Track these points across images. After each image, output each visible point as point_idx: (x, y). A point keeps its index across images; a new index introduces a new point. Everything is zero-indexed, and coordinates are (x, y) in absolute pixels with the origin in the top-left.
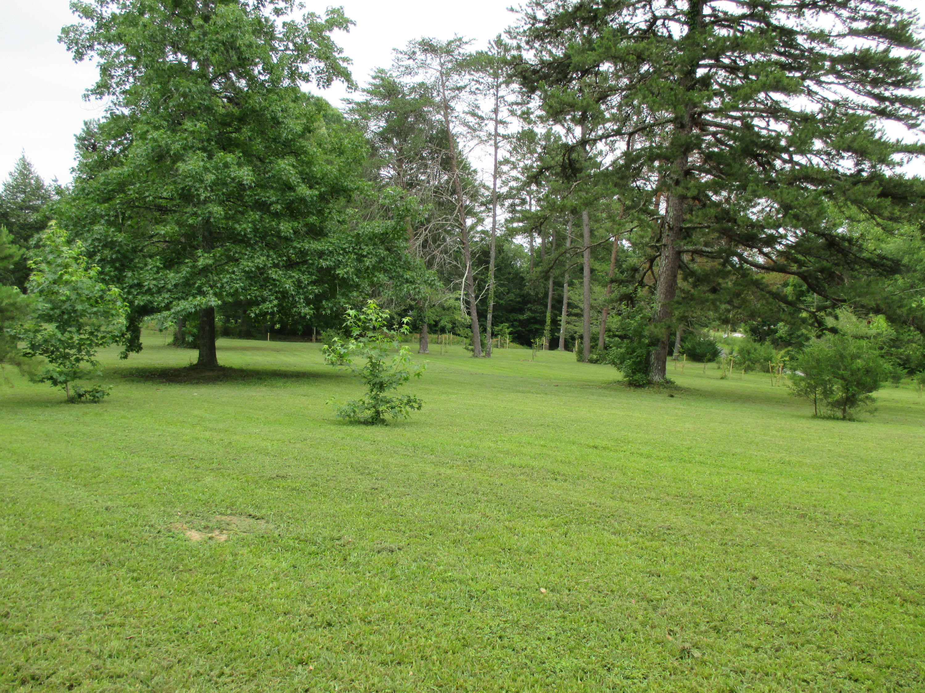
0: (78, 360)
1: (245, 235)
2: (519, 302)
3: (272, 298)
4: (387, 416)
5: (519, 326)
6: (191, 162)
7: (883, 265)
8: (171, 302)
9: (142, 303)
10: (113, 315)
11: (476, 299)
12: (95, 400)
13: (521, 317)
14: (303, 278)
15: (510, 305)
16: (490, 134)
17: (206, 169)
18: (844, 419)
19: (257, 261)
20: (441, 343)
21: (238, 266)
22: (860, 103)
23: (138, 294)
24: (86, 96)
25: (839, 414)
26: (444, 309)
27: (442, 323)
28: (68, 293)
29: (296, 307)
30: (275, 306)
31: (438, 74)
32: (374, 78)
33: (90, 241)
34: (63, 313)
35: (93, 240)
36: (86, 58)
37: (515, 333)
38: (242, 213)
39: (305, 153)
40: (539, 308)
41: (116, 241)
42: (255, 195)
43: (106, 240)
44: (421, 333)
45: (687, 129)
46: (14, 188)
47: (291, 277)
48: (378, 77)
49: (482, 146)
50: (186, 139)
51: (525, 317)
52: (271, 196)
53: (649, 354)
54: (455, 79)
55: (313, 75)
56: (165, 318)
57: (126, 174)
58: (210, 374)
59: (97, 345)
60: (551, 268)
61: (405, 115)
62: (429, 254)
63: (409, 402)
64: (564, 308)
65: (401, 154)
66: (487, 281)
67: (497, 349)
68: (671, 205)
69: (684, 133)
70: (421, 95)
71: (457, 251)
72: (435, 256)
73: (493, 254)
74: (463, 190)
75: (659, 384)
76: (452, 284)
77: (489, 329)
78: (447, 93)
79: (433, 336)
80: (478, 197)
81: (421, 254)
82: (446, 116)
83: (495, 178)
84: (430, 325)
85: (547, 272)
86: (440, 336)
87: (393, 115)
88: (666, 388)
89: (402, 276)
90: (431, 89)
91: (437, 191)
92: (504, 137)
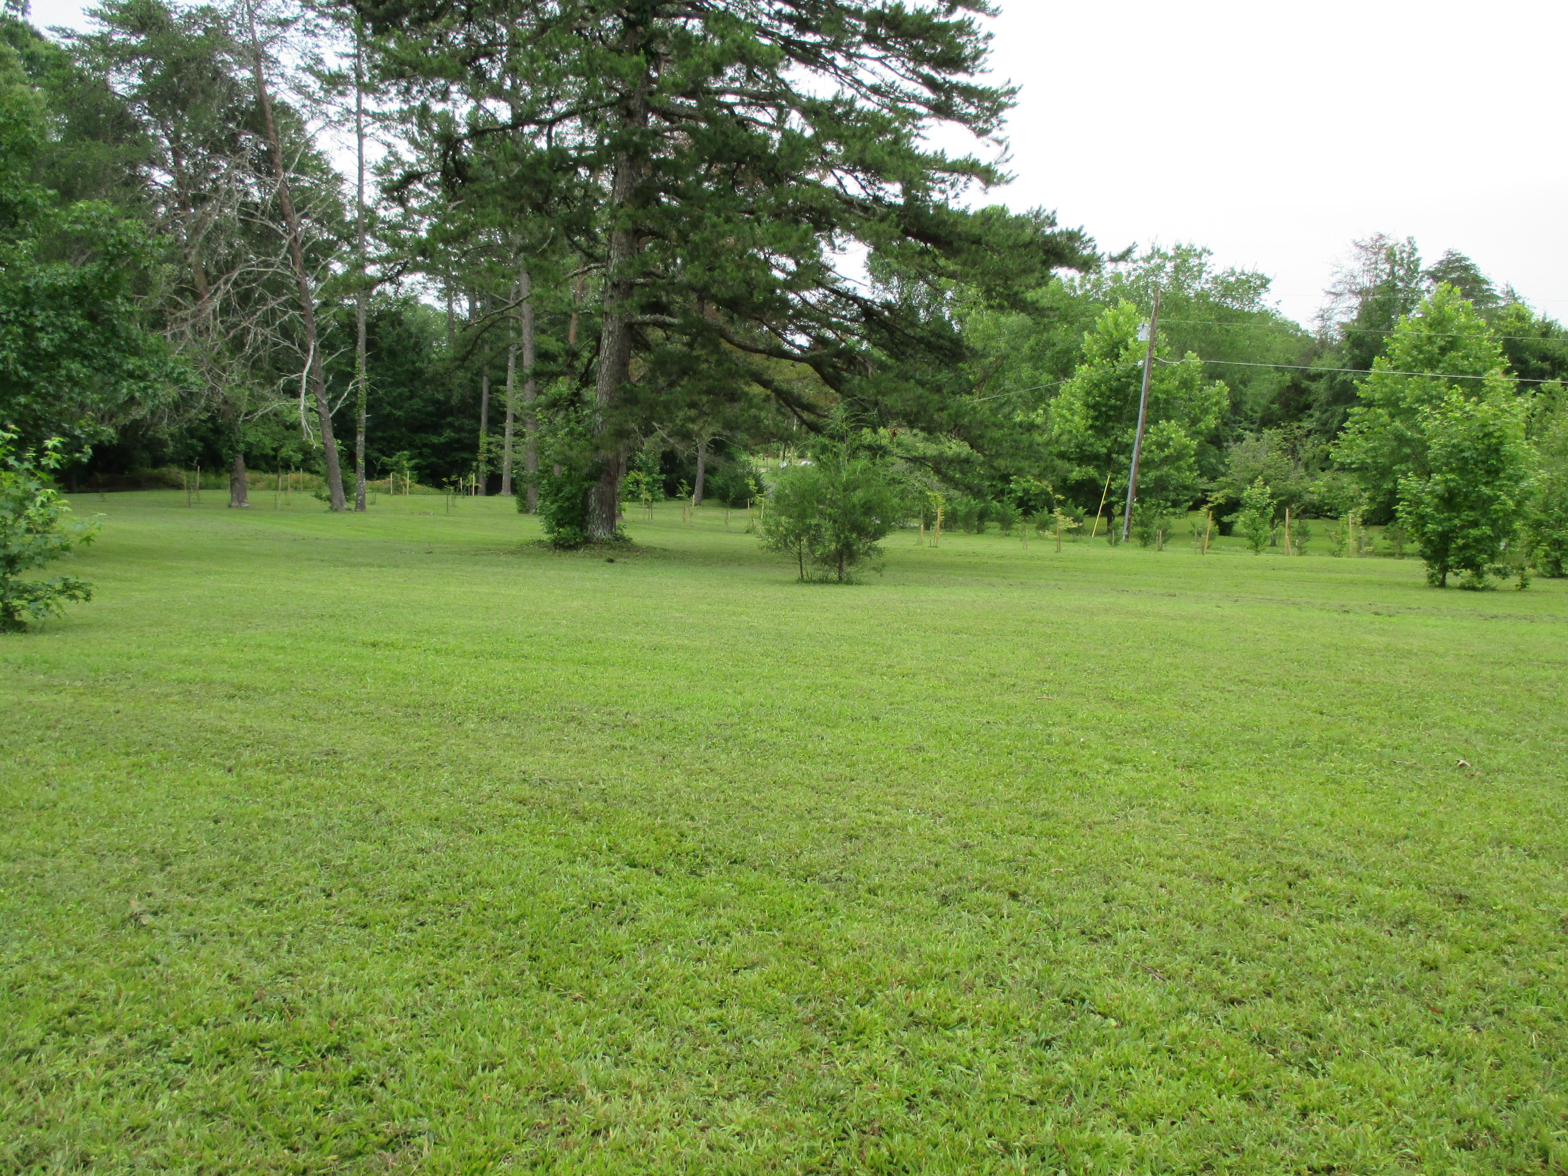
2: (430, 414)
4: (25, 616)
5: (432, 455)
7: (941, 348)
11: (331, 410)
13: (435, 440)
15: (414, 417)
16: (349, 111)
18: (840, 581)
20: (276, 489)
22: (909, 91)
25: (834, 575)
26: (287, 428)
27: (285, 452)
37: (427, 467)
40: (468, 423)
44: (230, 471)
45: (638, 118)
49: (330, 132)
51: (442, 440)
53: (586, 494)
54: (275, 5)
60: (470, 353)
61: (176, 67)
62: (235, 326)
63: (68, 589)
64: (509, 425)
65: (175, 139)
66: (351, 376)
67: (386, 497)
68: (614, 245)
69: (632, 126)
70: (206, 30)
71: (291, 320)
72: (247, 330)
73: (362, 328)
74: (298, 210)
75: (602, 543)
76: (281, 382)
77: (360, 461)
78: (259, 29)
79: (272, 476)
80: (333, 224)
81: (220, 327)
82: (257, 72)
83: (360, 191)
84: (265, 457)
85: (464, 359)
86: (283, 476)
87: (152, 65)
88: (614, 548)
89: (120, 366)
90: (226, 20)
91: (248, 210)
92: (375, 116)
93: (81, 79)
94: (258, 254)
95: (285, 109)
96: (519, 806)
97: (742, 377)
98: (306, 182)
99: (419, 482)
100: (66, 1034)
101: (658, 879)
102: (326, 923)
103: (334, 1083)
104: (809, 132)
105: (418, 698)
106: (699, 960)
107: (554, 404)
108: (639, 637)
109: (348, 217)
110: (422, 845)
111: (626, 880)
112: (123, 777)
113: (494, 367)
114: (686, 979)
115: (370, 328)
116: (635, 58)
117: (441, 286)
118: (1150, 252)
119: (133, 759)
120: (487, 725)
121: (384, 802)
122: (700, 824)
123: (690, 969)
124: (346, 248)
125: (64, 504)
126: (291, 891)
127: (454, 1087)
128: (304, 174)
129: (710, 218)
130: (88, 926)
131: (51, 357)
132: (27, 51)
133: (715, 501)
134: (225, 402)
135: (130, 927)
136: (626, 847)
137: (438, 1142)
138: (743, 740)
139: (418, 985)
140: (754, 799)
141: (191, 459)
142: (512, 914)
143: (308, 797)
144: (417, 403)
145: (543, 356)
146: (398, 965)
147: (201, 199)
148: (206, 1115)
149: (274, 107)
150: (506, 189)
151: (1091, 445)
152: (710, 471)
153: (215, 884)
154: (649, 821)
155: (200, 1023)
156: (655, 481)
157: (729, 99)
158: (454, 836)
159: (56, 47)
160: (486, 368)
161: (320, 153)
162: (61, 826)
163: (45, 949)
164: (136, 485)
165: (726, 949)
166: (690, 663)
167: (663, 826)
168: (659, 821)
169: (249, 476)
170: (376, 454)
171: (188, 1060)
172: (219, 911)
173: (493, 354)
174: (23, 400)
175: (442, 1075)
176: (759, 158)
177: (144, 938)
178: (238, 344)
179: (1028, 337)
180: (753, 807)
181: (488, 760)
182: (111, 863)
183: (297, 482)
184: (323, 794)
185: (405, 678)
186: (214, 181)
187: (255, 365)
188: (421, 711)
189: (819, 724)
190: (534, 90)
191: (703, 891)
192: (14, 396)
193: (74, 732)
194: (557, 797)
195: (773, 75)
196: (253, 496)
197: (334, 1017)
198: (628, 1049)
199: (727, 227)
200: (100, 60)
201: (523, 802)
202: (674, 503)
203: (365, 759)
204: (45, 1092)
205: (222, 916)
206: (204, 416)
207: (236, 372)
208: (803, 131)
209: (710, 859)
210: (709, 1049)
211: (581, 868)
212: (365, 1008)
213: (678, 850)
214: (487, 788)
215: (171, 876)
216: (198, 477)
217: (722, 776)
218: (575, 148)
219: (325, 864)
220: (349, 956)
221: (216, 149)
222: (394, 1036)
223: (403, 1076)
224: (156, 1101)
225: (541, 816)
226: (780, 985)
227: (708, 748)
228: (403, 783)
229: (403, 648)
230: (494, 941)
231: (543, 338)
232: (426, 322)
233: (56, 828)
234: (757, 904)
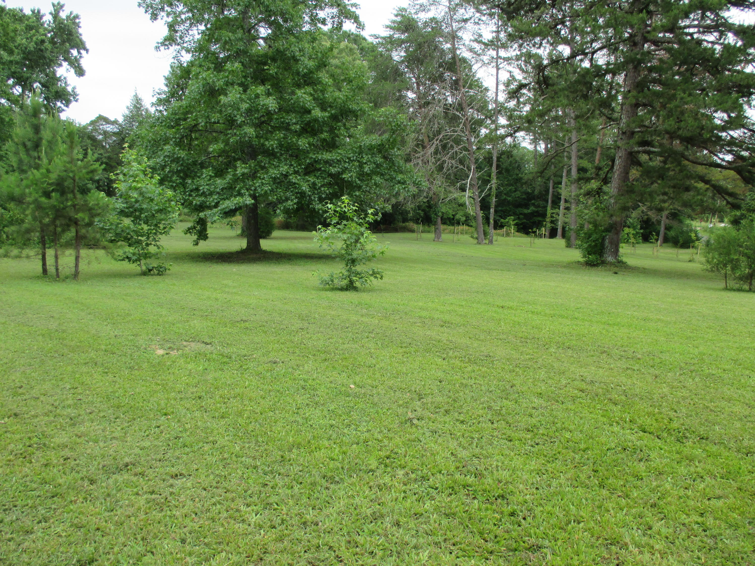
0: (147, 245)
1: (273, 149)
2: (524, 199)
3: (293, 197)
4: (357, 284)
5: (524, 218)
6: (231, 95)
8: (219, 202)
9: (198, 203)
10: (169, 212)
11: (479, 197)
12: (160, 274)
13: (526, 211)
14: (317, 181)
15: (516, 201)
16: (493, 58)
17: (242, 100)
18: (750, 290)
19: (281, 169)
20: (454, 233)
21: (267, 173)
23: (196, 196)
24: (157, 48)
25: (746, 287)
26: (459, 206)
27: (457, 217)
28: (136, 196)
29: (312, 204)
30: (295, 204)
31: (447, 10)
32: (396, 16)
33: (162, 158)
34: (135, 210)
35: (165, 157)
36: (159, 17)
37: (521, 224)
38: (271, 133)
39: (320, 83)
40: (541, 203)
41: (180, 157)
42: (281, 118)
43: (173, 156)
44: (434, 225)
45: (639, 46)
46: (130, 118)
47: (308, 181)
48: (400, 15)
49: (484, 68)
50: (227, 77)
51: (529, 211)
52: (292, 118)
53: (603, 239)
54: (461, 13)
55: (329, 19)
56: (214, 214)
57: (185, 106)
58: (254, 256)
59: (161, 233)
60: (545, 169)
61: (420, 46)
62: (439, 160)
63: (374, 274)
64: (562, 203)
65: (418, 78)
66: (489, 181)
67: (502, 238)
68: (624, 112)
69: (636, 50)
70: (433, 28)
71: (464, 157)
72: (444, 162)
73: (495, 159)
74: (469, 106)
75: (611, 264)
76: (458, 184)
77: (492, 221)
78: (455, 25)
79: (452, 228)
80: (484, 111)
81: (433, 160)
82: (453, 45)
83: (497, 95)
84: (449, 219)
85: (542, 172)
86: (456, 228)
87: (409, 46)
88: (617, 267)
89: (395, 178)
90: (441, 22)
91: (447, 108)
92: (505, 59)
93: (381, 55)
94: (450, 127)
95: (464, 60)
96: (581, 393)
97: (695, 178)
98: (472, 92)
99: (517, 231)
100: (386, 466)
101: (659, 441)
102: (492, 436)
103: (502, 513)
104: (740, 43)
105: (526, 334)
106: (686, 488)
107: (588, 194)
108: (636, 313)
109: (490, 107)
110: (534, 405)
111: (640, 439)
112: (401, 357)
113: (555, 175)
114: (680, 497)
115: (498, 158)
116: (641, 15)
117: (532, 137)
119: (404, 349)
120: (560, 350)
121: (515, 382)
122: (680, 415)
123: (682, 492)
124: (489, 122)
125: (374, 237)
126: (475, 418)
127: (561, 528)
128: (472, 89)
129: (680, 94)
130: (392, 421)
131: (368, 175)
132: (361, 46)
133: (670, 244)
134: (434, 194)
135: (408, 424)
136: (640, 422)
137: (554, 553)
138: (701, 373)
139: (538, 474)
140: (711, 405)
141: (418, 219)
142: (582, 446)
143: (480, 376)
144: (518, 194)
145: (582, 170)
146: (527, 462)
147: (428, 103)
148: (447, 515)
149: (460, 60)
150: (570, 88)
152: (668, 228)
153: (442, 410)
154: (651, 409)
155: (440, 472)
156: (637, 233)
157: (691, 30)
158: (549, 403)
159: (372, 43)
160: (552, 177)
161: (479, 79)
162: (378, 375)
163: (376, 427)
164: (396, 230)
165: (702, 486)
166: (665, 329)
167: (660, 413)
168: (656, 410)
169: (442, 227)
170: (498, 218)
171: (436, 489)
172: (445, 423)
173: (556, 169)
174: (357, 193)
175: (553, 521)
176: (708, 61)
177: (414, 429)
178: (440, 168)
180: (711, 410)
181: (563, 368)
182: (398, 394)
183: (463, 230)
184: (486, 375)
185: (519, 324)
186: (433, 95)
187: (448, 177)
188: (528, 341)
189: (747, 369)
190: (582, 38)
191: (686, 451)
192: (354, 192)
193: (380, 335)
194: (600, 390)
195: (717, 15)
196: (444, 236)
197: (500, 482)
198: (650, 528)
199: (689, 99)
200: (389, 47)
201: (582, 391)
202: (647, 245)
203: (504, 361)
204: (380, 490)
205: (446, 425)
206: (425, 200)
207: (439, 180)
208: (736, 43)
209: (688, 435)
210: (698, 538)
211: (616, 429)
212: (514, 480)
213: (669, 427)
214: (564, 382)
215: (424, 404)
216: (421, 227)
217: (691, 391)
218: (606, 64)
219: (490, 408)
220: (504, 454)
221: (434, 80)
222: (528, 496)
223: (534, 517)
224: (424, 504)
225: (593, 399)
226: (737, 511)
227: (681, 375)
228: (523, 374)
229: (516, 310)
230: (574, 458)
231: (581, 161)
232: (524, 155)
233: (376, 376)
234: (717, 463)
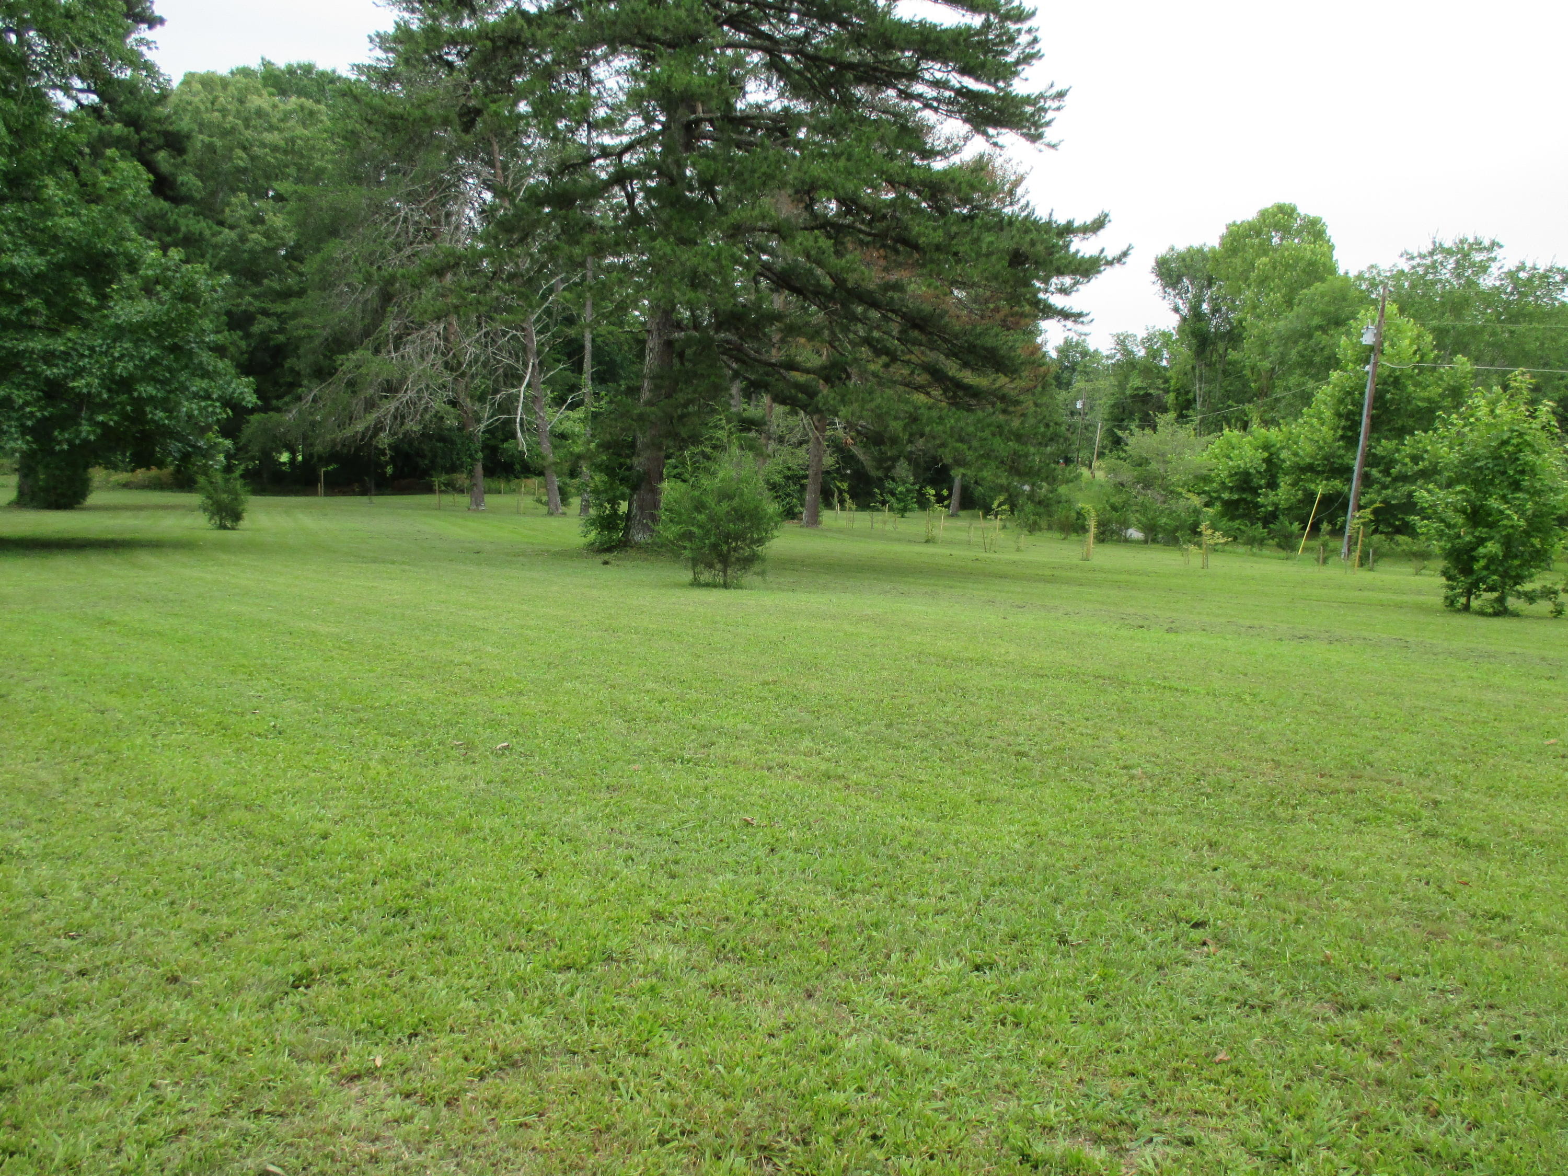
18: (726, 586)
25: (719, 579)
73: (588, 345)
76: (500, 396)
118: (1431, 247)
151: (1341, 457)
169: (486, 482)
179: (1296, 342)
196: (487, 500)
